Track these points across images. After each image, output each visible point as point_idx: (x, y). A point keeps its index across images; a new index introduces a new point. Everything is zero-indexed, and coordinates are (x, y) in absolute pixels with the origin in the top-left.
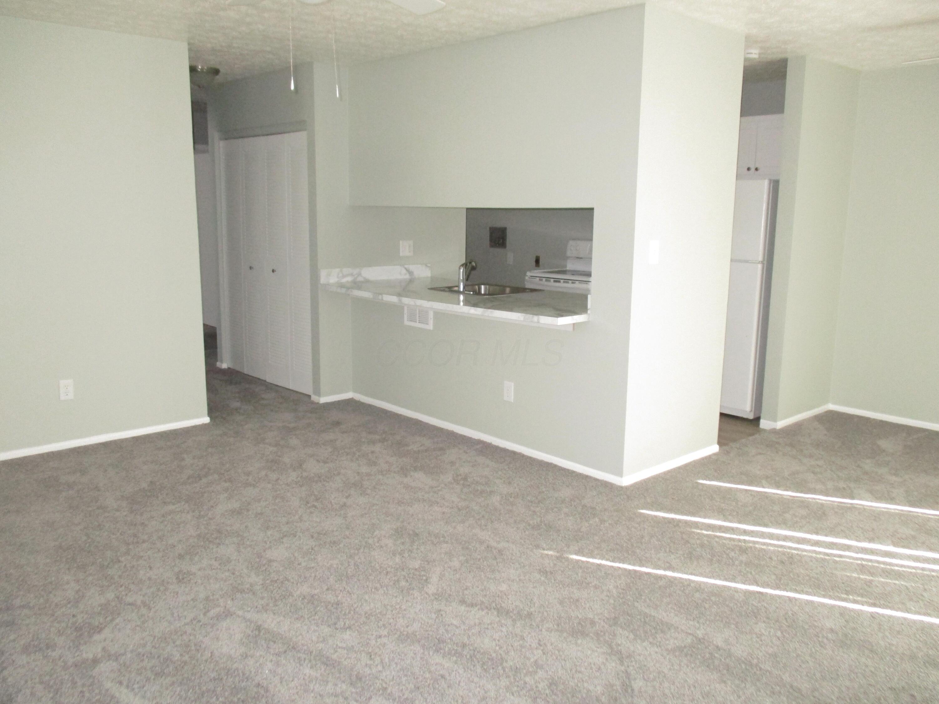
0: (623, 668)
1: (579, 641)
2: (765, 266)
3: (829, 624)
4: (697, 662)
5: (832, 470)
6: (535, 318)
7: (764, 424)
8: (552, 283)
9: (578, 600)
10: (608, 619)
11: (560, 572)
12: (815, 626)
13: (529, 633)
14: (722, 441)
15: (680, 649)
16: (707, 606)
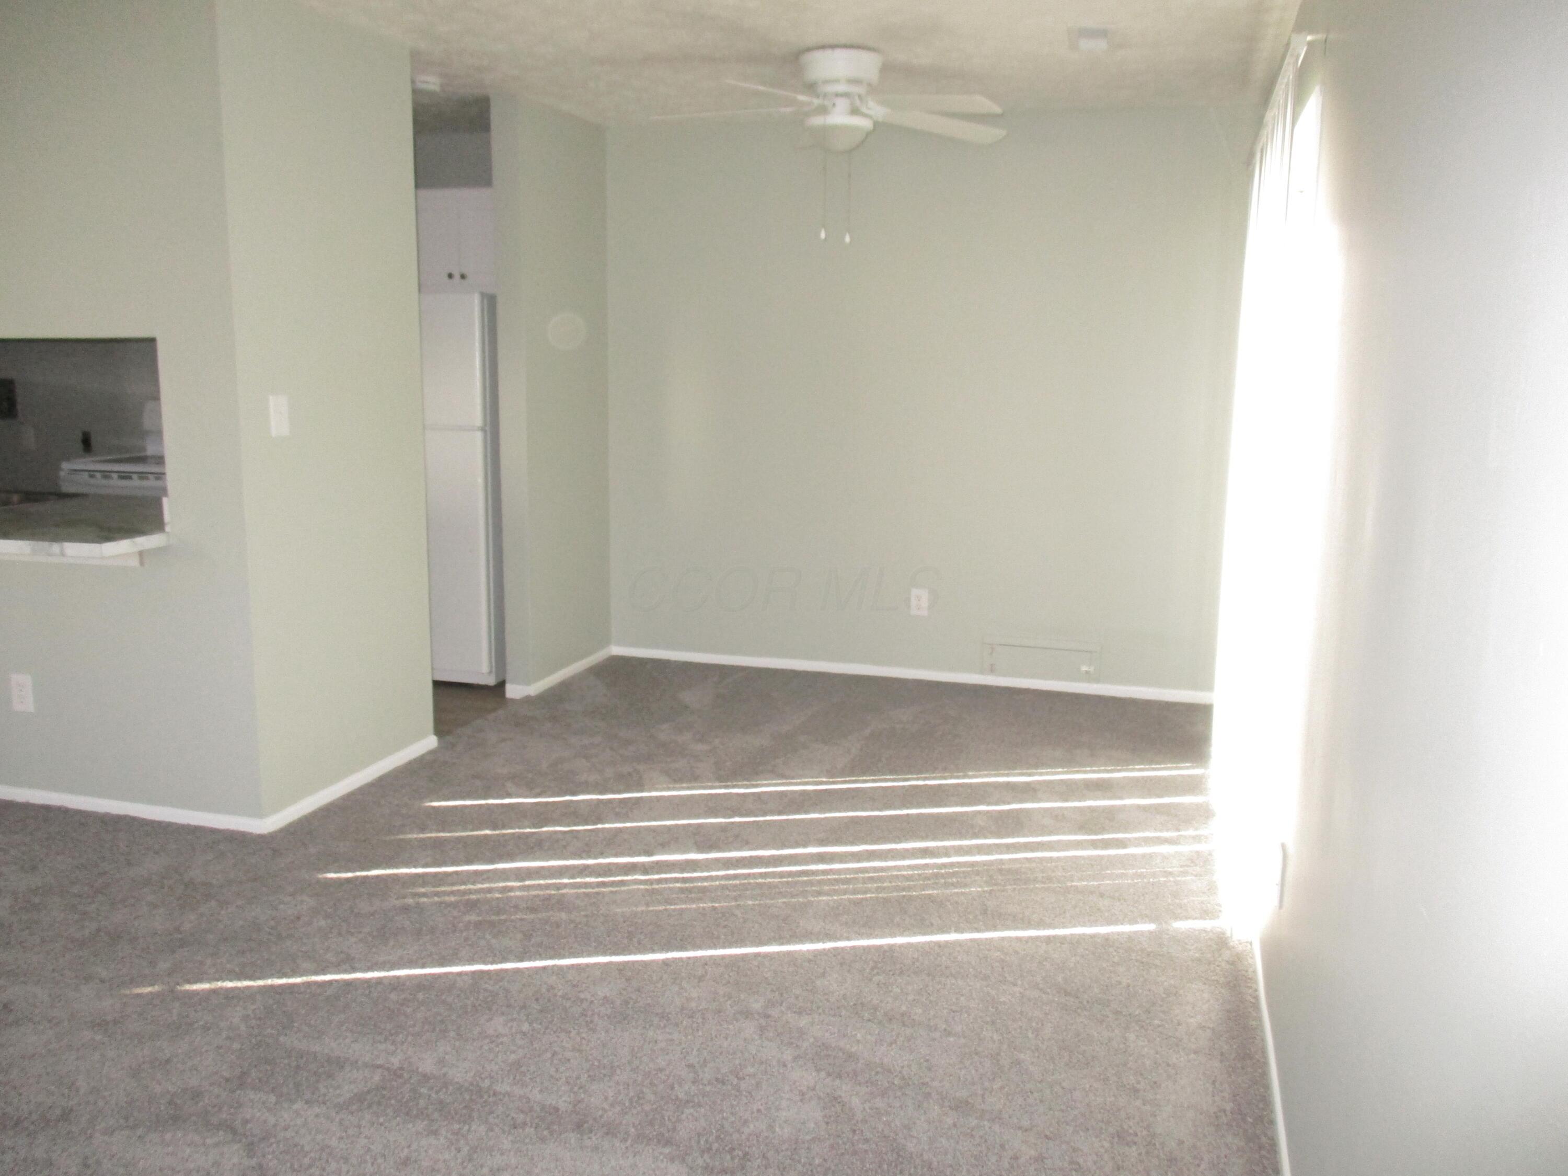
0: (254, 1162)
1: (168, 1136)
2: (488, 433)
3: (602, 991)
4: (390, 1111)
5: (612, 749)
6: (55, 547)
7: (513, 691)
8: (115, 481)
9: (168, 1061)
10: (227, 1080)
11: (135, 1016)
12: (582, 1001)
13: (64, 1150)
14: (442, 727)
15: (359, 1098)
16: (409, 1010)
